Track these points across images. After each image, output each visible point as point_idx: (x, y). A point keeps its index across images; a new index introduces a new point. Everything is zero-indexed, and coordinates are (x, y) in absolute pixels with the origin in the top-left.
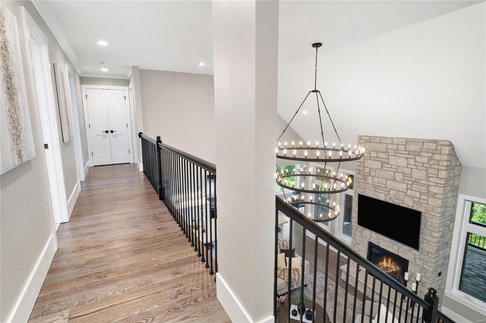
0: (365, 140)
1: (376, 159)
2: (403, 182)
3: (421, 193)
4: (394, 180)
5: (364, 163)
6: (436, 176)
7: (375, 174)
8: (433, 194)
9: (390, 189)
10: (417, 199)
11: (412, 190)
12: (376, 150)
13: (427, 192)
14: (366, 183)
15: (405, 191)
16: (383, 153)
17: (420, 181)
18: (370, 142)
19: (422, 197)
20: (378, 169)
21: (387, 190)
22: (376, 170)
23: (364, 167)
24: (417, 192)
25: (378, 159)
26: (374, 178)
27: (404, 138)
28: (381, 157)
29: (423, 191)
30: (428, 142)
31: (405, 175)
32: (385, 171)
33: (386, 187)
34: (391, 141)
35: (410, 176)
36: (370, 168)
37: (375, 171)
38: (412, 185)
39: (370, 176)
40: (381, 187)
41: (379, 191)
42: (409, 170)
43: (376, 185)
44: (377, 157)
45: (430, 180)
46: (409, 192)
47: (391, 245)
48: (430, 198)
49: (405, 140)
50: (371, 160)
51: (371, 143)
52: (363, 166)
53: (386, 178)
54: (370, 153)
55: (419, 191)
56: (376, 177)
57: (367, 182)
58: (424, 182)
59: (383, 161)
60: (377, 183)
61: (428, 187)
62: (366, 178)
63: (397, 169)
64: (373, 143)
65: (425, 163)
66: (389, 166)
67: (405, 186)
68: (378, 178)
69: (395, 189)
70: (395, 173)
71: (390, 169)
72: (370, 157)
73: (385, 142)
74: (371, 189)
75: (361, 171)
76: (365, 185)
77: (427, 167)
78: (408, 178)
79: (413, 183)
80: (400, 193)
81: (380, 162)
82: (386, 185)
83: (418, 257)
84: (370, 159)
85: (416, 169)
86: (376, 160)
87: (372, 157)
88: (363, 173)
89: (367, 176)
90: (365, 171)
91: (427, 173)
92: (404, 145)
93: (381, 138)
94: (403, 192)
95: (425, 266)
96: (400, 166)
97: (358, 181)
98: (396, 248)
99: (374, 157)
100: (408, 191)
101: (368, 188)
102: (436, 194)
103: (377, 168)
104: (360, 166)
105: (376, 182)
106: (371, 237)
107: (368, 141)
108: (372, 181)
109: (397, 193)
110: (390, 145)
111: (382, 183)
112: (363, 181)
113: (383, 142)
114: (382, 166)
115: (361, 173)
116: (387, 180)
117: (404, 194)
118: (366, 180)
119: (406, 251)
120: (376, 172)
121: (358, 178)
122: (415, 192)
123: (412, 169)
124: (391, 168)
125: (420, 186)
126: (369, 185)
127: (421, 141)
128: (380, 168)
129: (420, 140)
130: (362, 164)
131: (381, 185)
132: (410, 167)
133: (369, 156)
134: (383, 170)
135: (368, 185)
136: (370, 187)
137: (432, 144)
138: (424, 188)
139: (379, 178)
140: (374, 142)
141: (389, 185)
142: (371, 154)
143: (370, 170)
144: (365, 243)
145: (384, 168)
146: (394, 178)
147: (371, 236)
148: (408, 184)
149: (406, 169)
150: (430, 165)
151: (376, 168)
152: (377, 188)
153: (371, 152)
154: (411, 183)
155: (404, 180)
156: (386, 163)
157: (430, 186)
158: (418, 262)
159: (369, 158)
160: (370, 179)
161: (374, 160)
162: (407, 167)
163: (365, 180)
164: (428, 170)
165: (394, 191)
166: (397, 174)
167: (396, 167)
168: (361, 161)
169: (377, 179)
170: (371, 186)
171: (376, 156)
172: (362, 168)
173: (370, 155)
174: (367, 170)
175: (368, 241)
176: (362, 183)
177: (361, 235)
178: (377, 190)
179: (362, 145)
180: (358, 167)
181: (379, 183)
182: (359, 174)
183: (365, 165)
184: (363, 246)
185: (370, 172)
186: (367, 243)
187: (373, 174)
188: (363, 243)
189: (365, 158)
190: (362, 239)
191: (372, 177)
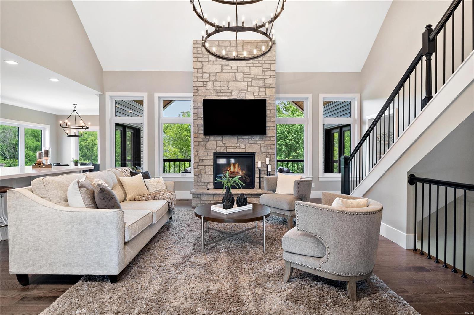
1: (215, 63)
2: (244, 81)
3: (259, 87)
4: (236, 80)
5: (202, 68)
6: (270, 70)
7: (216, 78)
8: (269, 85)
9: (232, 90)
10: (257, 93)
11: (252, 86)
13: (264, 84)
15: (246, 89)
17: (258, 77)
19: (261, 90)
21: (230, 91)
22: (216, 74)
23: (203, 73)
24: (256, 87)
26: (215, 82)
27: (241, 40)
29: (260, 85)
30: (261, 42)
31: (245, 74)
32: (226, 73)
33: (228, 89)
34: (229, 43)
35: (249, 74)
36: (209, 73)
37: (216, 75)
38: (251, 81)
39: (210, 81)
40: (223, 90)
41: (221, 95)
42: (248, 68)
43: (218, 90)
45: (266, 74)
46: (250, 89)
47: (238, 145)
48: (266, 89)
49: (242, 41)
52: (201, 72)
53: (227, 80)
55: (257, 85)
57: (207, 89)
58: (261, 77)
59: (223, 64)
60: (219, 87)
61: (264, 80)
62: (206, 84)
63: (237, 69)
65: (260, 60)
66: (229, 68)
67: (245, 84)
68: (219, 82)
69: (237, 89)
70: (236, 73)
71: (231, 71)
73: (223, 45)
74: (213, 95)
75: (199, 78)
76: (205, 92)
77: (262, 64)
78: (248, 76)
79: (252, 80)
80: (241, 91)
81: (220, 65)
82: (228, 87)
83: (263, 145)
84: (209, 64)
85: (254, 66)
86: (216, 63)
87: (211, 61)
88: (201, 80)
89: (207, 82)
90: (204, 77)
91: (263, 68)
92: (241, 46)
93: (219, 41)
94: (244, 90)
95: (270, 151)
96: (239, 66)
97: (197, 89)
98: (243, 146)
99: (213, 61)
100: (249, 87)
101: (209, 95)
102: (271, 84)
103: (218, 72)
104: (198, 73)
105: (217, 86)
106: (217, 147)
108: (213, 86)
109: (240, 92)
110: (229, 47)
111: (224, 86)
112: (202, 88)
113: (221, 45)
114: (222, 69)
115: (199, 80)
116: (228, 81)
117: (245, 91)
119: (253, 145)
120: (217, 76)
121: (196, 86)
122: (254, 87)
123: (250, 67)
124: (232, 69)
125: (258, 81)
126: (210, 91)
127: (256, 41)
128: (220, 72)
129: (254, 41)
130: (200, 71)
131: (223, 88)
132: (248, 66)
134: (224, 72)
135: (208, 91)
136: (212, 93)
137: (264, 43)
138: (262, 81)
139: (220, 81)
140: (211, 45)
141: (231, 86)
142: (209, 58)
143: (210, 75)
144: (210, 156)
145: (224, 71)
146: (235, 79)
147: (216, 145)
148: (248, 81)
149: (245, 68)
150: (264, 61)
151: (216, 72)
152: (219, 92)
153: (210, 56)
154: (250, 80)
155: (245, 79)
156: (226, 65)
157: (266, 79)
158: (263, 150)
159: (207, 63)
160: (210, 85)
161: (213, 64)
162: (246, 66)
164: (263, 66)
165: (236, 91)
166: (237, 74)
167: (236, 68)
168: (199, 67)
170: (212, 91)
172: (200, 75)
173: (208, 60)
174: (206, 76)
175: (214, 152)
176: (201, 91)
177: (205, 149)
178: (219, 95)
179: (198, 49)
180: (195, 74)
181: (220, 86)
182: (198, 81)
183: (204, 71)
184: (208, 161)
185: (209, 77)
186: (212, 154)
187: (213, 78)
188: (208, 158)
189: (203, 63)
190: (206, 153)
191: (212, 82)
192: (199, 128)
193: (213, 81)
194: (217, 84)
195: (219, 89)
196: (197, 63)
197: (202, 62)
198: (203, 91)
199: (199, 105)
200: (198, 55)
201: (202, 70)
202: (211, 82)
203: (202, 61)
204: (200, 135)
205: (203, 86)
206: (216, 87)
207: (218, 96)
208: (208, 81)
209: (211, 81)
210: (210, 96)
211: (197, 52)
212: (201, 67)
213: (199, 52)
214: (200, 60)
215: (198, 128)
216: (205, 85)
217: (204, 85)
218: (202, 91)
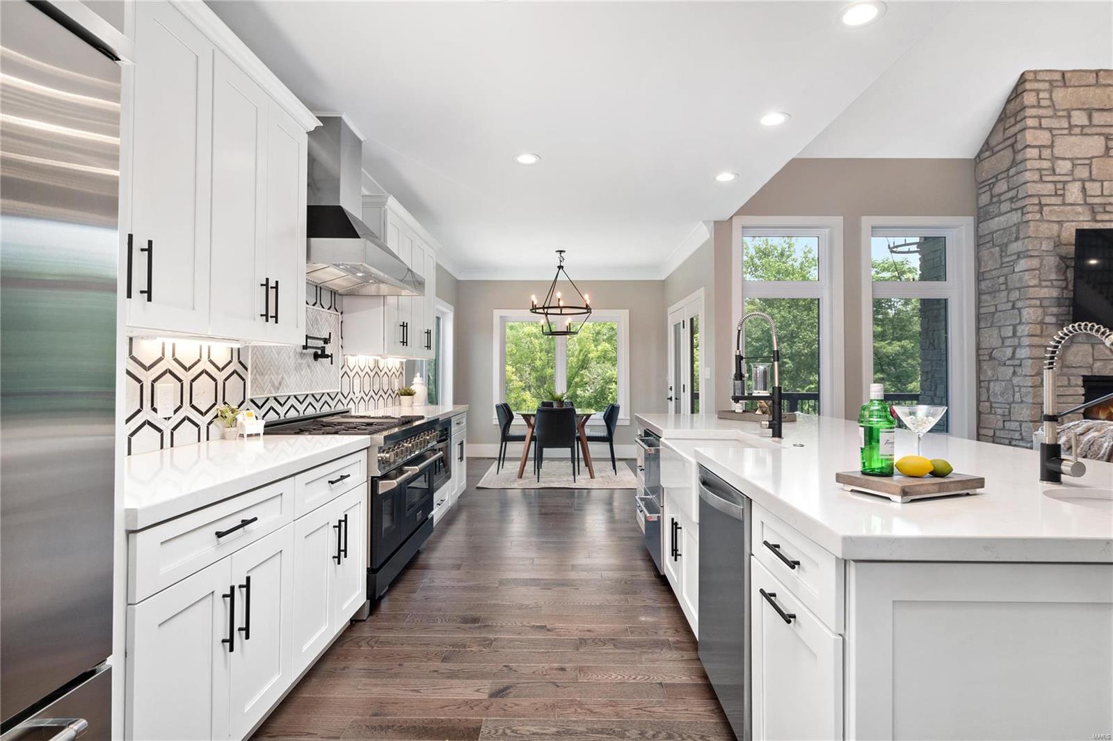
0: (1051, 82)
1: (1086, 130)
5: (1052, 146)
7: (1091, 172)
12: (1086, 107)
14: (1064, 204)
16: (1105, 113)
18: (1065, 86)
20: (1096, 157)
22: (1091, 162)
23: (1054, 158)
25: (1094, 130)
26: (1087, 185)
28: (1102, 123)
36: (1071, 159)
37: (1090, 165)
39: (1074, 180)
41: (1107, 217)
43: (1096, 204)
44: (1091, 125)
50: (1076, 135)
51: (1070, 89)
52: (1050, 158)
54: (1069, 117)
56: (1091, 180)
57: (1066, 202)
60: (1098, 196)
62: (1064, 189)
64: (1075, 89)
68: (1100, 183)
72: (1071, 127)
73: (1110, 82)
74: (1081, 219)
75: (1044, 172)
76: (1062, 212)
81: (1102, 138)
84: (1070, 134)
86: (1089, 132)
87: (1076, 126)
88: (1050, 178)
89: (1065, 183)
90: (1058, 171)
93: (1097, 72)
97: (1040, 203)
99: (1083, 127)
101: (1071, 218)
103: (1095, 155)
104: (1040, 158)
105: (1093, 194)
106: (1094, 360)
107: (1059, 84)
108: (1081, 195)
112: (1054, 200)
113: (1104, 83)
114: (1107, 149)
115: (1046, 179)
118: (1063, 195)
120: (1093, 167)
121: (1037, 195)
126: (1074, 207)
128: (1101, 154)
130: (1046, 153)
133: (1066, 125)
134: (1111, 157)
135: (1070, 207)
136: (1078, 213)
139: (1102, 181)
140: (1076, 84)
142: (1072, 120)
143: (1074, 165)
144: (1077, 386)
147: (1093, 357)
151: (1090, 156)
152: (1100, 210)
153: (1073, 113)
159: (1067, 132)
160: (1075, 191)
161: (1082, 134)
163: (1061, 195)
168: (1043, 144)
169: (1098, 185)
170: (1079, 209)
171: (1087, 123)
172: (1046, 164)
173: (1069, 123)
174: (1063, 167)
175: (1084, 376)
176: (1051, 208)
177: (1062, 367)
178: (1099, 217)
179: (1042, 95)
180: (1034, 161)
181: (1102, 195)
182: (1041, 181)
183: (1057, 152)
184: (1070, 399)
185: (1072, 171)
186: (1080, 382)
187: (1083, 173)
188: (1071, 391)
189: (1055, 132)
190: (1066, 378)
191: (1080, 183)
192: (1044, 311)
193: (1083, 181)
194: (1094, 188)
195: (1099, 202)
196: (1038, 132)
197: (1050, 130)
198: (1056, 207)
199: (1044, 248)
200: (1040, 112)
201: (1052, 151)
202: (1078, 185)
203: (1053, 126)
204: (1047, 328)
205: (1056, 194)
206: (1092, 198)
207: (1097, 221)
208: (1068, 182)
209: (1076, 180)
210: (1073, 221)
211: (1039, 103)
212: (1049, 144)
213: (1043, 103)
214: (1045, 123)
215: (1042, 310)
216: (1061, 192)
217: (1059, 192)
218: (1054, 207)
